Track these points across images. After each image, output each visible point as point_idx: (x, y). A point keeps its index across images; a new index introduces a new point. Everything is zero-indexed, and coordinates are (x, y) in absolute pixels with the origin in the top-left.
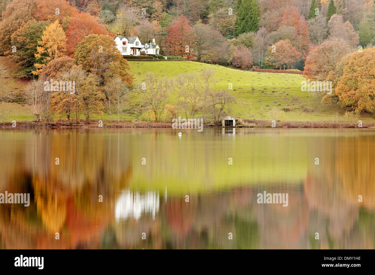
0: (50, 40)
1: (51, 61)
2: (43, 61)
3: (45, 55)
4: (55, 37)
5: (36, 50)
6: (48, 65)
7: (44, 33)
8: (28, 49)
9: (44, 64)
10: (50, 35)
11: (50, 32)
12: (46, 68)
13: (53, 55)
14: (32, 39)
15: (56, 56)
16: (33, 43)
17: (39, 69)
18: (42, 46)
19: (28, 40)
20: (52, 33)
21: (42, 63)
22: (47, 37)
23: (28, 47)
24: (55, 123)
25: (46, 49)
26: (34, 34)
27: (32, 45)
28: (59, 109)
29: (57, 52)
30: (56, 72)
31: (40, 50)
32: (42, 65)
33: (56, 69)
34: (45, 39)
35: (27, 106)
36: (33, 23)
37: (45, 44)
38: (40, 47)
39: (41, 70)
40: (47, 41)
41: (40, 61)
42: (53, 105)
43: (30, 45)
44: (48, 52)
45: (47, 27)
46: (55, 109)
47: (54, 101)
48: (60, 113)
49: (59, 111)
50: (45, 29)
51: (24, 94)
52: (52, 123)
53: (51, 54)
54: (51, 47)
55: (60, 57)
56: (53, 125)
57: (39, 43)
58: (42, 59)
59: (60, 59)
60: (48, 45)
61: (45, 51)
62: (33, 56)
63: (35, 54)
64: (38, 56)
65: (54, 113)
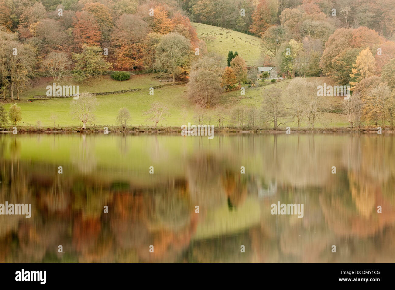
0: (362, 63)
1: (363, 80)
2: (356, 80)
3: (358, 75)
4: (366, 60)
5: (351, 71)
6: (360, 83)
7: (358, 57)
8: (345, 70)
9: (357, 82)
10: (362, 59)
11: (362, 57)
12: (359, 85)
13: (364, 74)
14: (348, 62)
15: (367, 75)
16: (348, 65)
17: (353, 86)
18: (355, 68)
19: (345, 63)
20: (364, 57)
21: (355, 81)
22: (360, 61)
23: (345, 69)
24: (365, 129)
25: (359, 70)
26: (350, 58)
27: (348, 67)
28: (369, 118)
29: (367, 72)
30: (367, 88)
31: (354, 71)
32: (355, 83)
33: (366, 86)
34: (358, 62)
35: (343, 115)
36: (350, 50)
37: (358, 66)
38: (354, 69)
39: (355, 87)
40: (359, 64)
41: (354, 80)
42: (364, 115)
43: (346, 68)
44: (360, 73)
45: (360, 53)
46: (366, 117)
47: (365, 111)
48: (370, 121)
49: (369, 119)
50: (358, 55)
51: (341, 106)
52: (364, 129)
53: (362, 74)
54: (363, 68)
55: (370, 76)
56: (364, 130)
57: (354, 65)
58: (356, 78)
59: (370, 78)
60: (361, 67)
61: (358, 72)
62: (349, 76)
63: (350, 75)
64: (352, 76)
65: (364, 121)
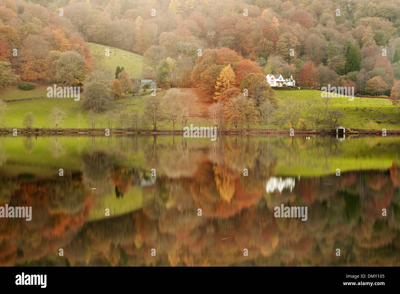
0: (225, 77)
1: (225, 91)
2: (220, 91)
3: (222, 86)
4: (228, 75)
5: (216, 84)
6: (223, 93)
7: (221, 72)
8: (211, 83)
9: (221, 93)
10: (225, 74)
11: (225, 72)
12: (222, 95)
13: (226, 86)
14: (213, 76)
15: (228, 87)
16: (214, 79)
17: (217, 96)
18: (220, 81)
19: (211, 77)
20: (226, 72)
21: (219, 92)
22: (223, 75)
23: (211, 82)
24: (227, 130)
25: (222, 83)
26: (215, 73)
27: (214, 80)
28: (230, 122)
29: (229, 84)
30: (229, 98)
31: (219, 83)
32: (220, 93)
33: (228, 95)
34: (222, 76)
35: (210, 120)
36: (215, 66)
37: (222, 80)
38: (219, 82)
39: (219, 97)
40: (223, 78)
41: (218, 91)
42: (227, 119)
43: (212, 81)
45: (223, 69)
46: (228, 121)
47: (227, 116)
48: (231, 124)
49: (230, 123)
50: (222, 70)
51: (208, 112)
53: (225, 86)
54: (225, 82)
55: (231, 88)
56: (226, 132)
57: (218, 79)
58: (220, 89)
59: (231, 89)
60: (223, 81)
61: (222, 84)
62: (214, 87)
63: (215, 86)
64: (217, 87)
65: (226, 124)
